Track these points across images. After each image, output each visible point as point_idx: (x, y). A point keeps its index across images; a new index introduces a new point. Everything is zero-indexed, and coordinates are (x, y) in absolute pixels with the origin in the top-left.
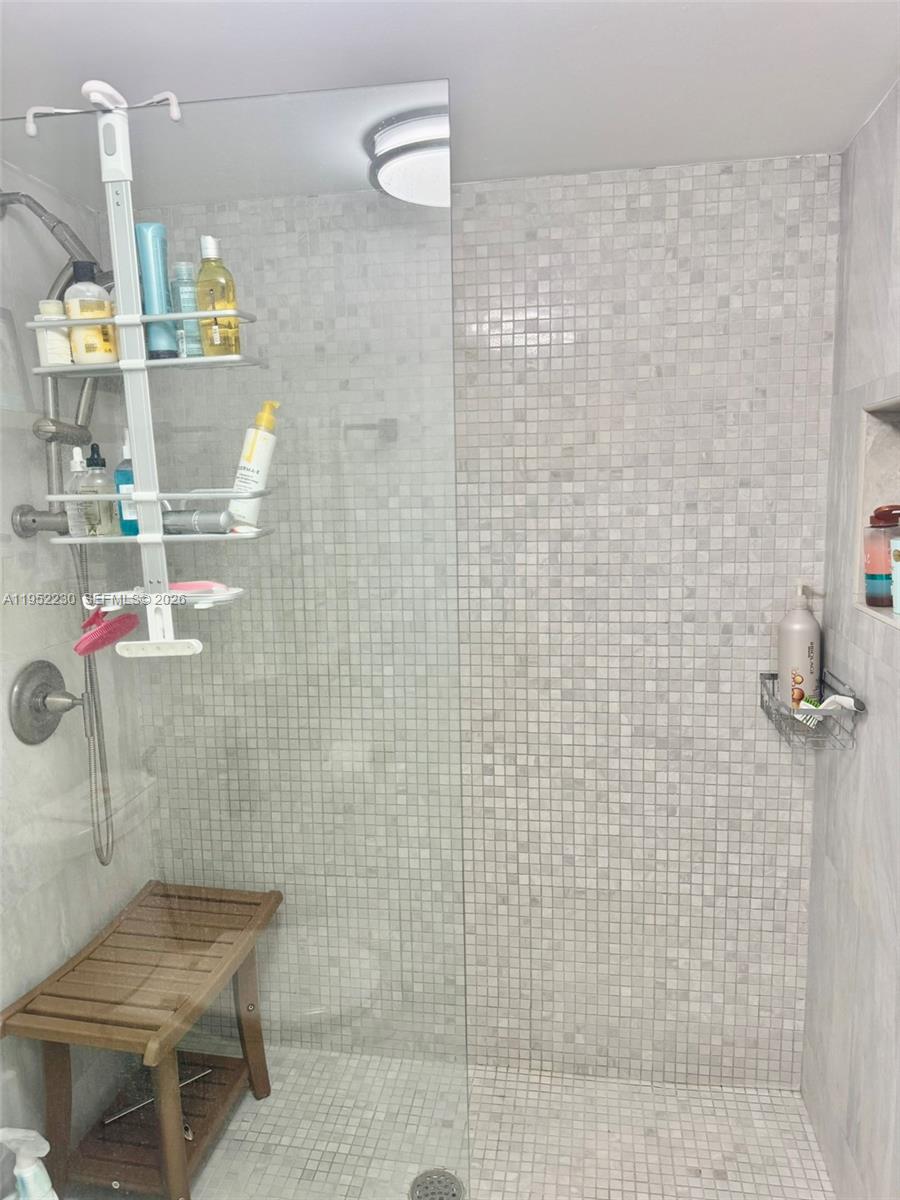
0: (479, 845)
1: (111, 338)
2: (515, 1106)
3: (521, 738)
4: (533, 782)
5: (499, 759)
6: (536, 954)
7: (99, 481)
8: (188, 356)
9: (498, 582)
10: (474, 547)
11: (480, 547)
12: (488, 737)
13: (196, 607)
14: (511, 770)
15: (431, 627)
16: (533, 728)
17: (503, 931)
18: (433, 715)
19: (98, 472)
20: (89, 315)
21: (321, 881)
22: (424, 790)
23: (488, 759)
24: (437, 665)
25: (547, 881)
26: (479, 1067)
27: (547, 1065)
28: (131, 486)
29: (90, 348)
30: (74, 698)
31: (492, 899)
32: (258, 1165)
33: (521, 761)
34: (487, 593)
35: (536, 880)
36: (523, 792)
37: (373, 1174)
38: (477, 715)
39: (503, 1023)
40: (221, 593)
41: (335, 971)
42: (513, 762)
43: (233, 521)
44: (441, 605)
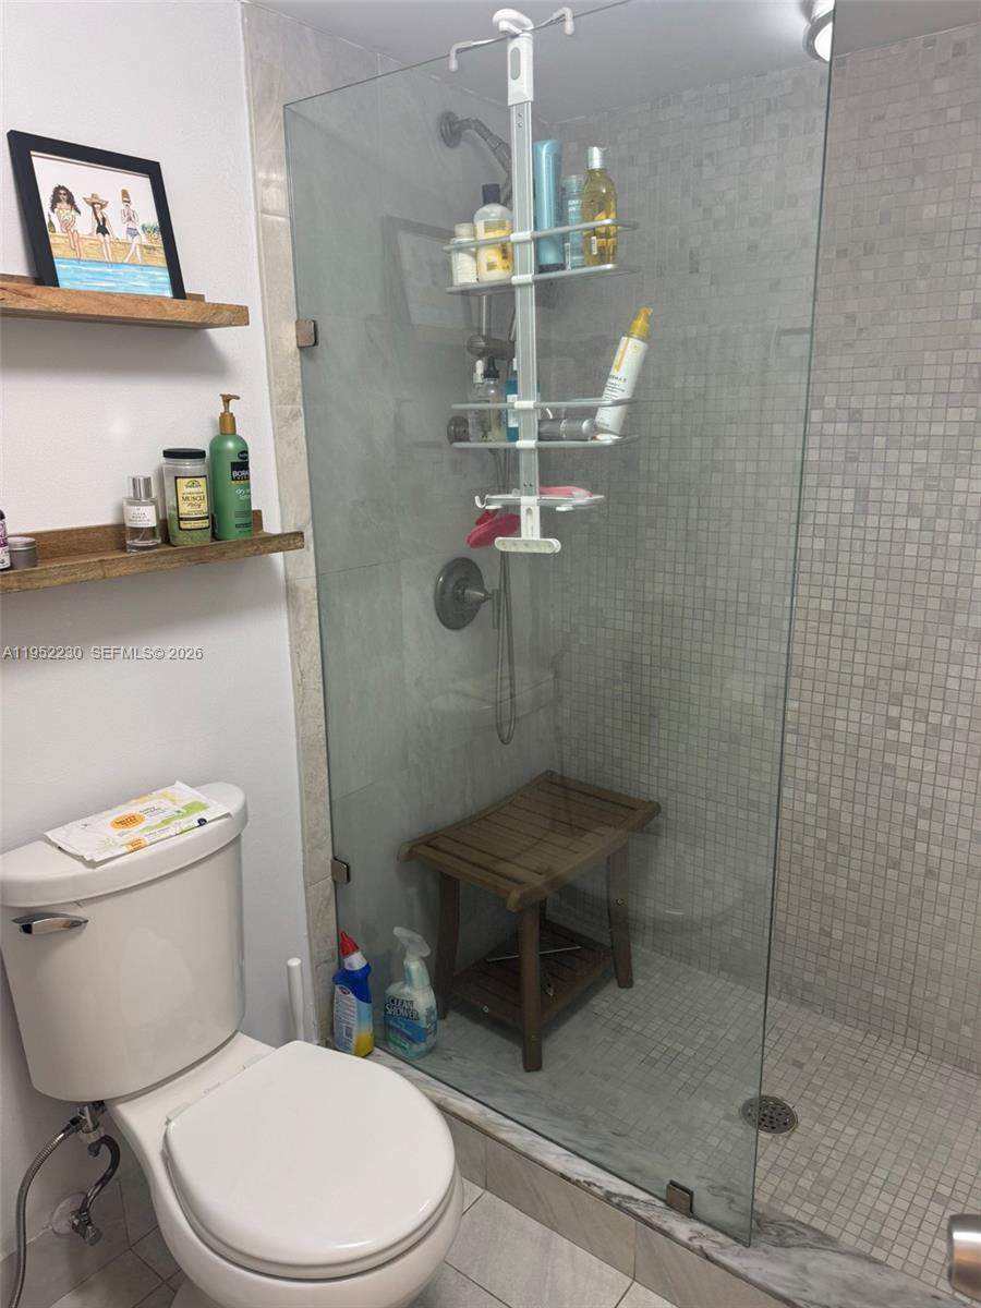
0: (873, 801)
1: (509, 255)
2: (875, 1073)
3: (937, 693)
4: (945, 745)
5: (908, 713)
6: (925, 929)
7: (492, 392)
8: (573, 268)
9: (929, 511)
10: (905, 469)
11: (912, 469)
12: (898, 687)
13: (558, 509)
14: (921, 727)
15: (844, 558)
16: (953, 684)
17: (891, 896)
18: (835, 654)
19: (492, 383)
20: (491, 235)
21: (702, 803)
22: (817, 733)
23: (894, 711)
24: (847, 600)
25: (948, 854)
26: (846, 1027)
27: (924, 1048)
28: (515, 396)
29: (491, 266)
30: (486, 593)
31: (882, 860)
32: (608, 1039)
33: (933, 719)
34: (914, 523)
35: (936, 851)
36: (931, 754)
37: (711, 1080)
38: (887, 661)
39: (880, 991)
40: (581, 497)
41: (709, 894)
42: (923, 719)
43: (596, 429)
44: (858, 533)
